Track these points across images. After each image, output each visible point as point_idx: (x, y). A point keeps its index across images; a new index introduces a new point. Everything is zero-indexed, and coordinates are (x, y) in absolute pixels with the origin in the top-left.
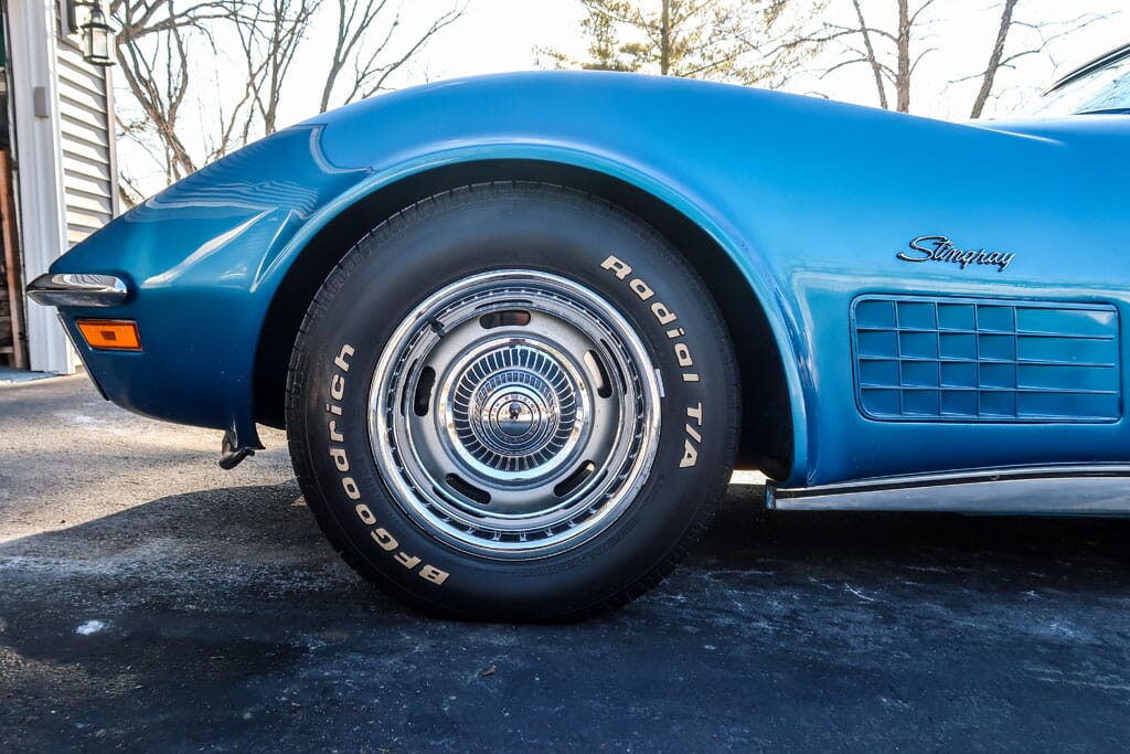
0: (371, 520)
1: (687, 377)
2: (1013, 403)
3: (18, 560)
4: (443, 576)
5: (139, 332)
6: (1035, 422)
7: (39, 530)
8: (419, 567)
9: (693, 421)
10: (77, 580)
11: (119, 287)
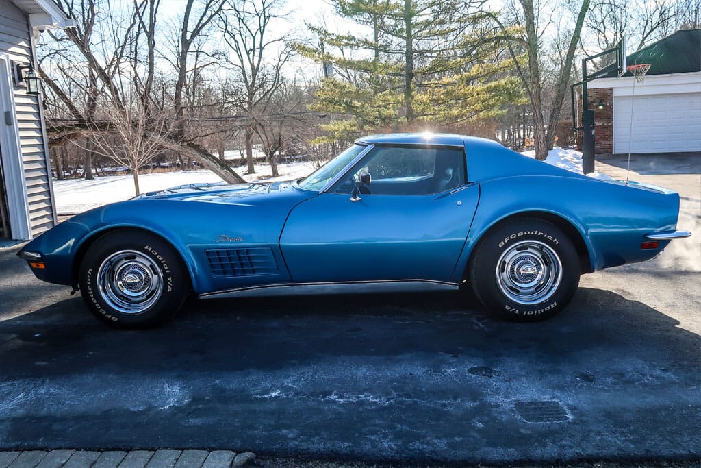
0: (99, 307)
1: (167, 271)
2: (254, 271)
3: (19, 322)
4: (117, 319)
5: (44, 265)
6: (259, 275)
7: (23, 314)
8: (111, 318)
9: (170, 281)
10: (34, 326)
11: (39, 256)
